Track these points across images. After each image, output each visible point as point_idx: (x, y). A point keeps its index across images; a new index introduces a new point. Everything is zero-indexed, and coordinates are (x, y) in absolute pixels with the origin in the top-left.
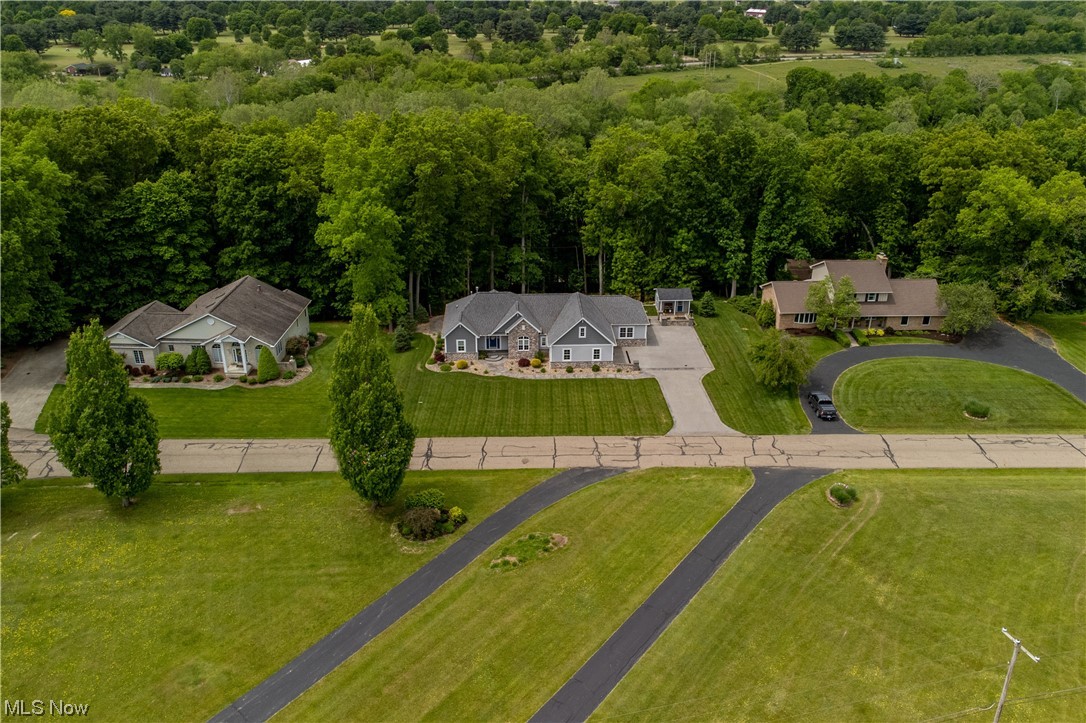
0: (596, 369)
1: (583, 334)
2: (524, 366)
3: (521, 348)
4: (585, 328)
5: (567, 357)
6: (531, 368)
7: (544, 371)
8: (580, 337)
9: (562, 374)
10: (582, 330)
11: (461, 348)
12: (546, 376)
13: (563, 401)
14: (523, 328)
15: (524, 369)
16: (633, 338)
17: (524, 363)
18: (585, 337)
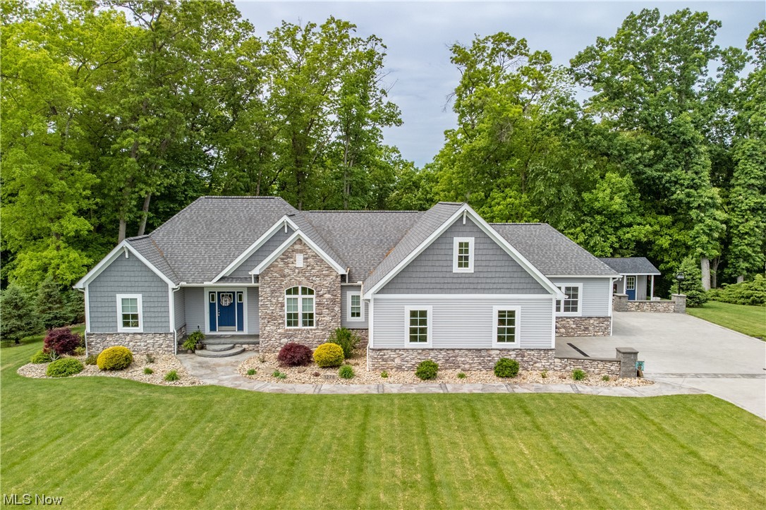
0: (507, 370)
1: (463, 261)
2: (293, 364)
3: (292, 320)
4: (471, 241)
5: (418, 333)
6: (314, 368)
7: (348, 375)
8: (456, 269)
9: (403, 383)
10: (464, 247)
11: (130, 319)
12: (354, 388)
13: (408, 462)
14: (299, 261)
15: (292, 373)
16: (579, 313)
17: (295, 356)
18: (470, 269)
